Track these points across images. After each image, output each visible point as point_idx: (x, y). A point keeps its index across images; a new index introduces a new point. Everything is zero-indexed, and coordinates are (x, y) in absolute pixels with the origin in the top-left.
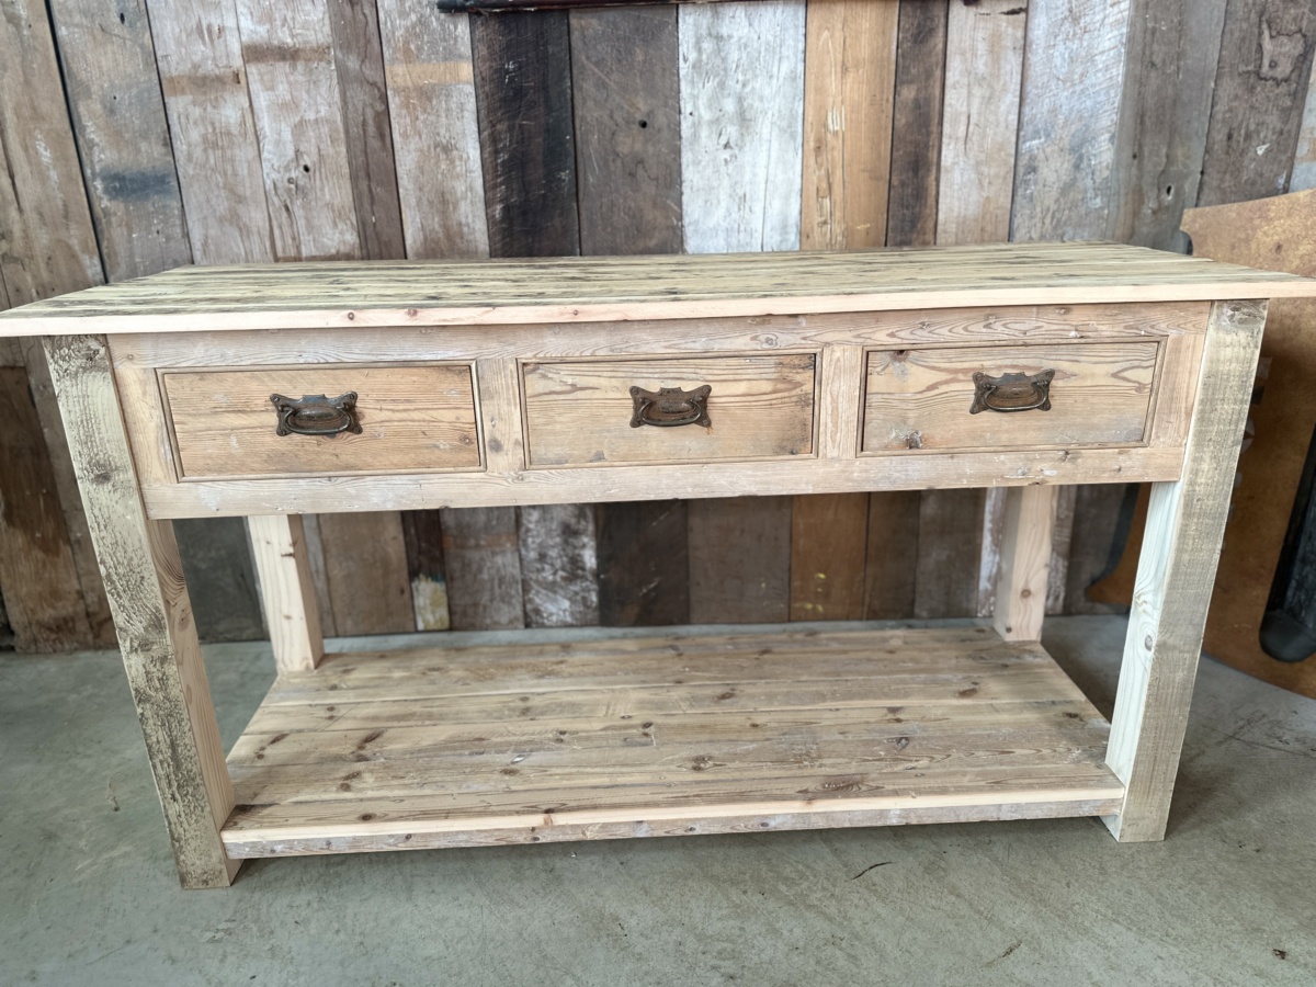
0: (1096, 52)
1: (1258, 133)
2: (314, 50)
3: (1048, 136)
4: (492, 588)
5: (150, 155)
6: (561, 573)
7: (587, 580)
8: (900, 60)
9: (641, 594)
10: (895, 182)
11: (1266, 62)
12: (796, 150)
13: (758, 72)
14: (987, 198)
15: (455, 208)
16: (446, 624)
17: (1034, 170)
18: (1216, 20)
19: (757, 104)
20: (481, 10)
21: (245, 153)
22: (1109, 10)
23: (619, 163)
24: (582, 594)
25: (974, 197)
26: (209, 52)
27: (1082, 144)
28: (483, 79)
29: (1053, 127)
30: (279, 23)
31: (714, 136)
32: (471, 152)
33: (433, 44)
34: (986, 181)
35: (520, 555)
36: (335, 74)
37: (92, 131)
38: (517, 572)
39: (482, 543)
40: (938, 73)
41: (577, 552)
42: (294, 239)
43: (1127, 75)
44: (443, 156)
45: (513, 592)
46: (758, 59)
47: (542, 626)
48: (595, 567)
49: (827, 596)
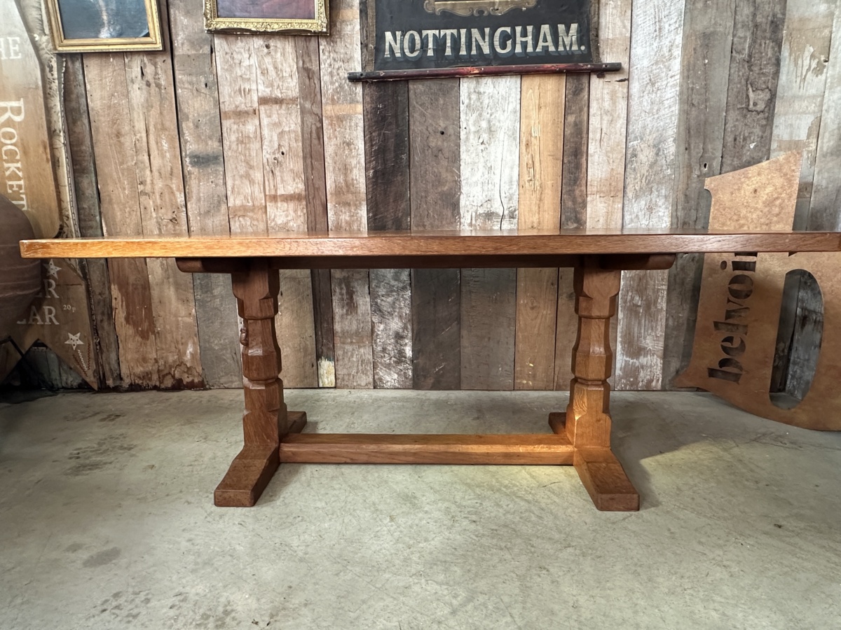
0: (664, 99)
1: (750, 137)
2: (291, 100)
3: (642, 139)
4: (358, 366)
5: (213, 146)
6: (393, 359)
7: (407, 363)
8: (567, 103)
9: (435, 372)
10: (565, 161)
11: (751, 103)
12: (516, 145)
13: (498, 109)
14: (612, 169)
15: (351, 172)
16: (333, 386)
17: (636, 156)
18: (723, 83)
19: (497, 124)
20: (368, 80)
21: (255, 146)
22: (669, 79)
23: (430, 151)
24: (404, 371)
25: (606, 168)
26: (243, 100)
27: (659, 143)
28: (367, 112)
29: (644, 135)
30: (276, 87)
31: (476, 139)
32: (360, 145)
33: (345, 96)
34: (611, 162)
35: (373, 348)
36: (299, 111)
37: (187, 136)
38: (371, 357)
39: (354, 341)
40: (586, 109)
41: (402, 347)
42: (274, 186)
43: (680, 110)
44: (347, 148)
45: (368, 368)
46: (498, 103)
47: (383, 388)
48: (411, 356)
49: (534, 376)
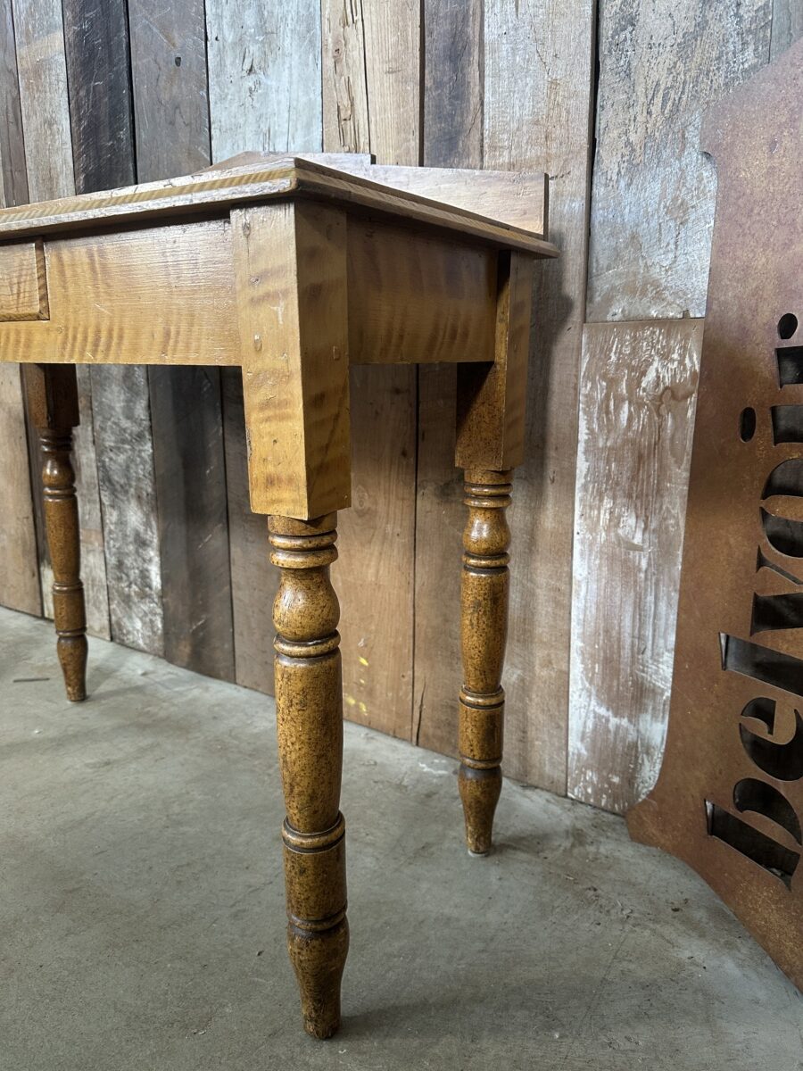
6: (134, 587)
7: (154, 602)
9: (191, 631)
12: (315, 61)
14: (553, 83)
19: (277, 10)
23: (162, 112)
24: (150, 616)
25: (535, 83)
31: (239, 61)
34: (549, 59)
35: (105, 558)
41: (146, 566)
44: (48, 132)
45: (101, 598)
48: (160, 587)
49: (370, 693)
